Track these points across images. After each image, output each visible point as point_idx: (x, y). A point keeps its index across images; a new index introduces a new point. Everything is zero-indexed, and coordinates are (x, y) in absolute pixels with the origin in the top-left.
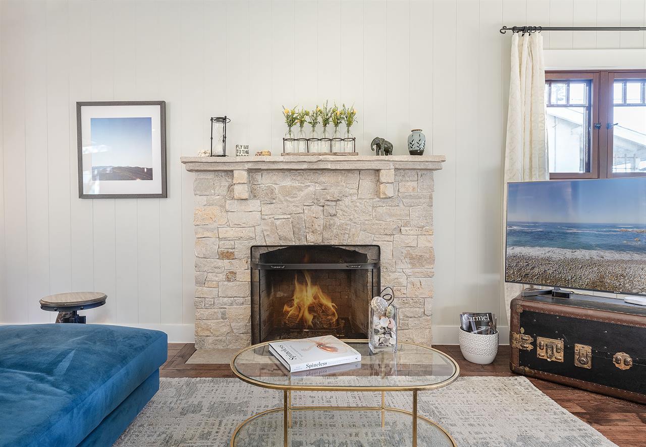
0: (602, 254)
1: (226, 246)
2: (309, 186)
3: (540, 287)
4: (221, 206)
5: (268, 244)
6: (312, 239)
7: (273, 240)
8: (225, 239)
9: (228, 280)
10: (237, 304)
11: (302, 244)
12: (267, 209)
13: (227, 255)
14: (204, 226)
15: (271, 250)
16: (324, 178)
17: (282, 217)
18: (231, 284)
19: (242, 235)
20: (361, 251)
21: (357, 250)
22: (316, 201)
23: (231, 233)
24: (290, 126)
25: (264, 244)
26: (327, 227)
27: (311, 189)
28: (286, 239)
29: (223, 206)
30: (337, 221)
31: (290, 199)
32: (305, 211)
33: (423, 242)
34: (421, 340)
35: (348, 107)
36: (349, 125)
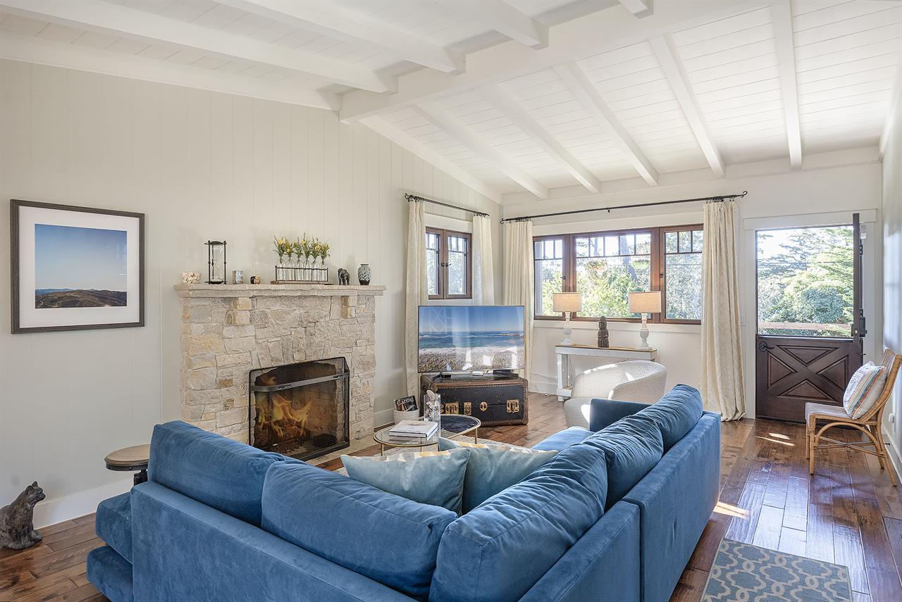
0: (491, 349)
1: (224, 374)
2: (295, 310)
3: (435, 373)
4: (218, 333)
5: (263, 367)
6: (298, 358)
7: (266, 364)
8: (223, 367)
9: (226, 408)
10: (235, 432)
11: (290, 363)
12: (260, 333)
13: (225, 383)
14: (201, 356)
15: (265, 372)
16: (307, 303)
17: (274, 340)
18: (228, 411)
19: (240, 361)
20: (331, 363)
21: (329, 362)
22: (301, 323)
23: (230, 360)
24: (281, 255)
25: (259, 367)
26: (309, 345)
27: (297, 312)
28: (277, 360)
29: (220, 334)
30: (317, 339)
31: (279, 323)
32: (293, 333)
33: (369, 352)
34: (369, 427)
35: (323, 242)
36: (323, 258)
